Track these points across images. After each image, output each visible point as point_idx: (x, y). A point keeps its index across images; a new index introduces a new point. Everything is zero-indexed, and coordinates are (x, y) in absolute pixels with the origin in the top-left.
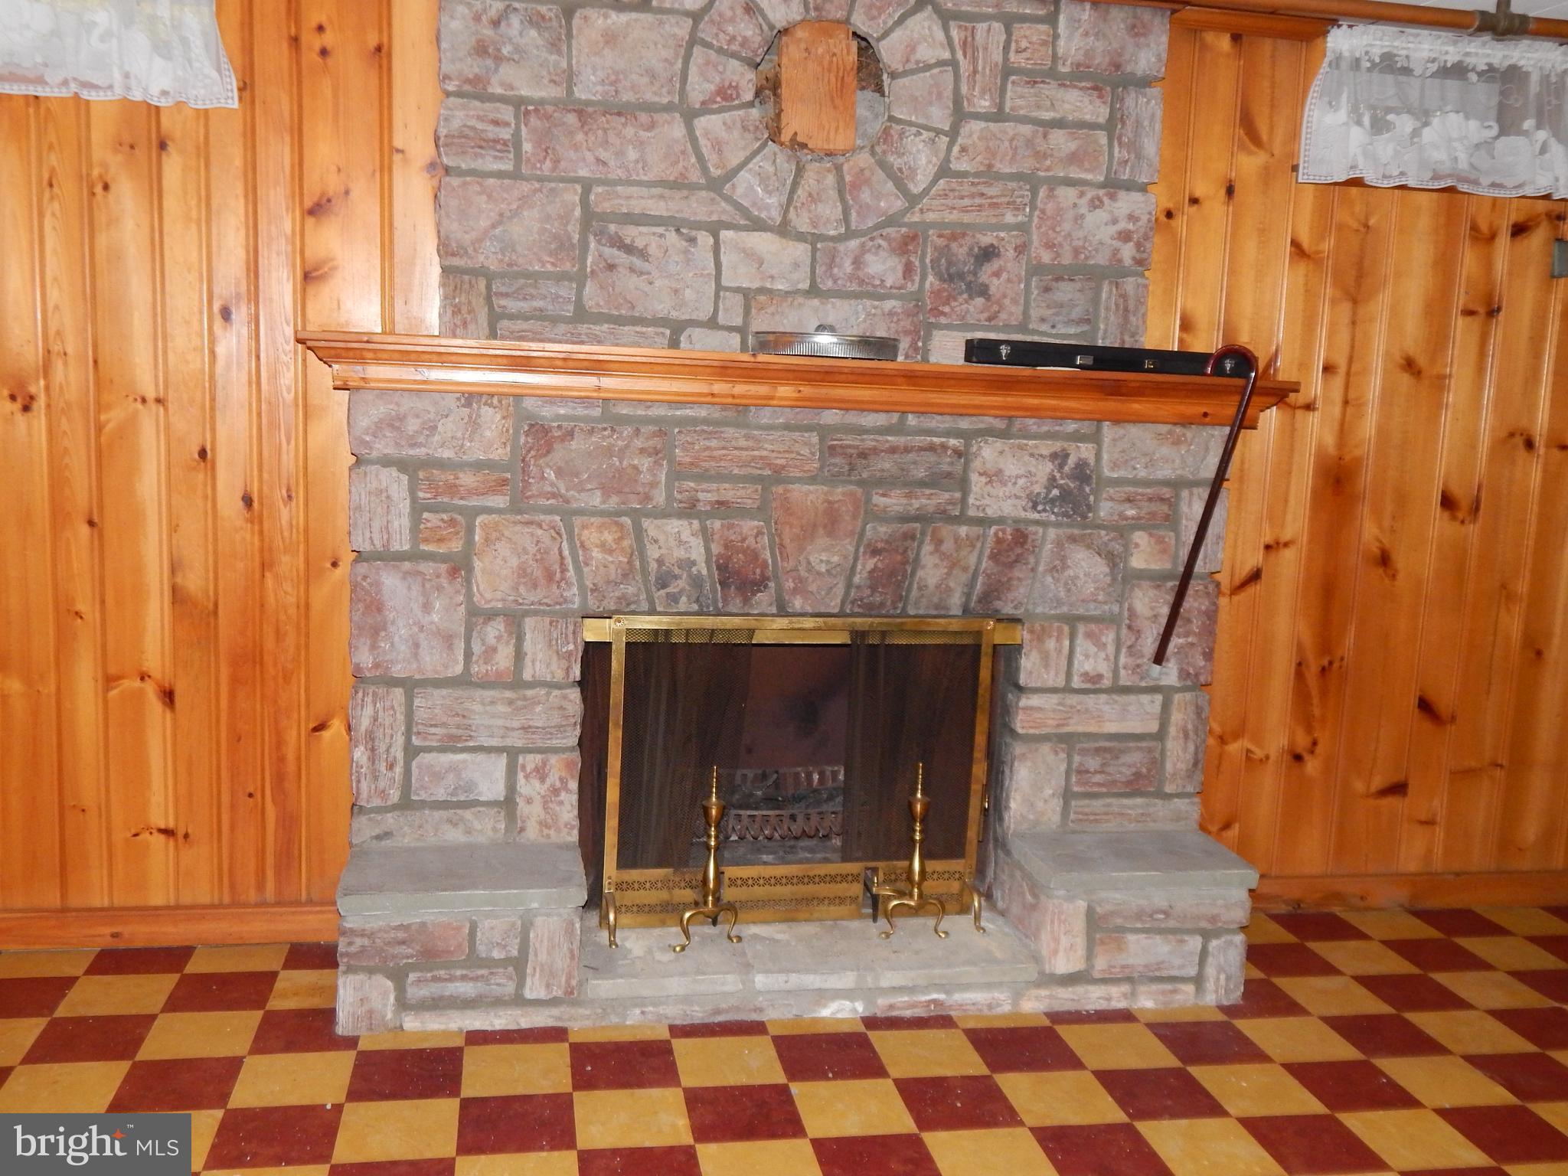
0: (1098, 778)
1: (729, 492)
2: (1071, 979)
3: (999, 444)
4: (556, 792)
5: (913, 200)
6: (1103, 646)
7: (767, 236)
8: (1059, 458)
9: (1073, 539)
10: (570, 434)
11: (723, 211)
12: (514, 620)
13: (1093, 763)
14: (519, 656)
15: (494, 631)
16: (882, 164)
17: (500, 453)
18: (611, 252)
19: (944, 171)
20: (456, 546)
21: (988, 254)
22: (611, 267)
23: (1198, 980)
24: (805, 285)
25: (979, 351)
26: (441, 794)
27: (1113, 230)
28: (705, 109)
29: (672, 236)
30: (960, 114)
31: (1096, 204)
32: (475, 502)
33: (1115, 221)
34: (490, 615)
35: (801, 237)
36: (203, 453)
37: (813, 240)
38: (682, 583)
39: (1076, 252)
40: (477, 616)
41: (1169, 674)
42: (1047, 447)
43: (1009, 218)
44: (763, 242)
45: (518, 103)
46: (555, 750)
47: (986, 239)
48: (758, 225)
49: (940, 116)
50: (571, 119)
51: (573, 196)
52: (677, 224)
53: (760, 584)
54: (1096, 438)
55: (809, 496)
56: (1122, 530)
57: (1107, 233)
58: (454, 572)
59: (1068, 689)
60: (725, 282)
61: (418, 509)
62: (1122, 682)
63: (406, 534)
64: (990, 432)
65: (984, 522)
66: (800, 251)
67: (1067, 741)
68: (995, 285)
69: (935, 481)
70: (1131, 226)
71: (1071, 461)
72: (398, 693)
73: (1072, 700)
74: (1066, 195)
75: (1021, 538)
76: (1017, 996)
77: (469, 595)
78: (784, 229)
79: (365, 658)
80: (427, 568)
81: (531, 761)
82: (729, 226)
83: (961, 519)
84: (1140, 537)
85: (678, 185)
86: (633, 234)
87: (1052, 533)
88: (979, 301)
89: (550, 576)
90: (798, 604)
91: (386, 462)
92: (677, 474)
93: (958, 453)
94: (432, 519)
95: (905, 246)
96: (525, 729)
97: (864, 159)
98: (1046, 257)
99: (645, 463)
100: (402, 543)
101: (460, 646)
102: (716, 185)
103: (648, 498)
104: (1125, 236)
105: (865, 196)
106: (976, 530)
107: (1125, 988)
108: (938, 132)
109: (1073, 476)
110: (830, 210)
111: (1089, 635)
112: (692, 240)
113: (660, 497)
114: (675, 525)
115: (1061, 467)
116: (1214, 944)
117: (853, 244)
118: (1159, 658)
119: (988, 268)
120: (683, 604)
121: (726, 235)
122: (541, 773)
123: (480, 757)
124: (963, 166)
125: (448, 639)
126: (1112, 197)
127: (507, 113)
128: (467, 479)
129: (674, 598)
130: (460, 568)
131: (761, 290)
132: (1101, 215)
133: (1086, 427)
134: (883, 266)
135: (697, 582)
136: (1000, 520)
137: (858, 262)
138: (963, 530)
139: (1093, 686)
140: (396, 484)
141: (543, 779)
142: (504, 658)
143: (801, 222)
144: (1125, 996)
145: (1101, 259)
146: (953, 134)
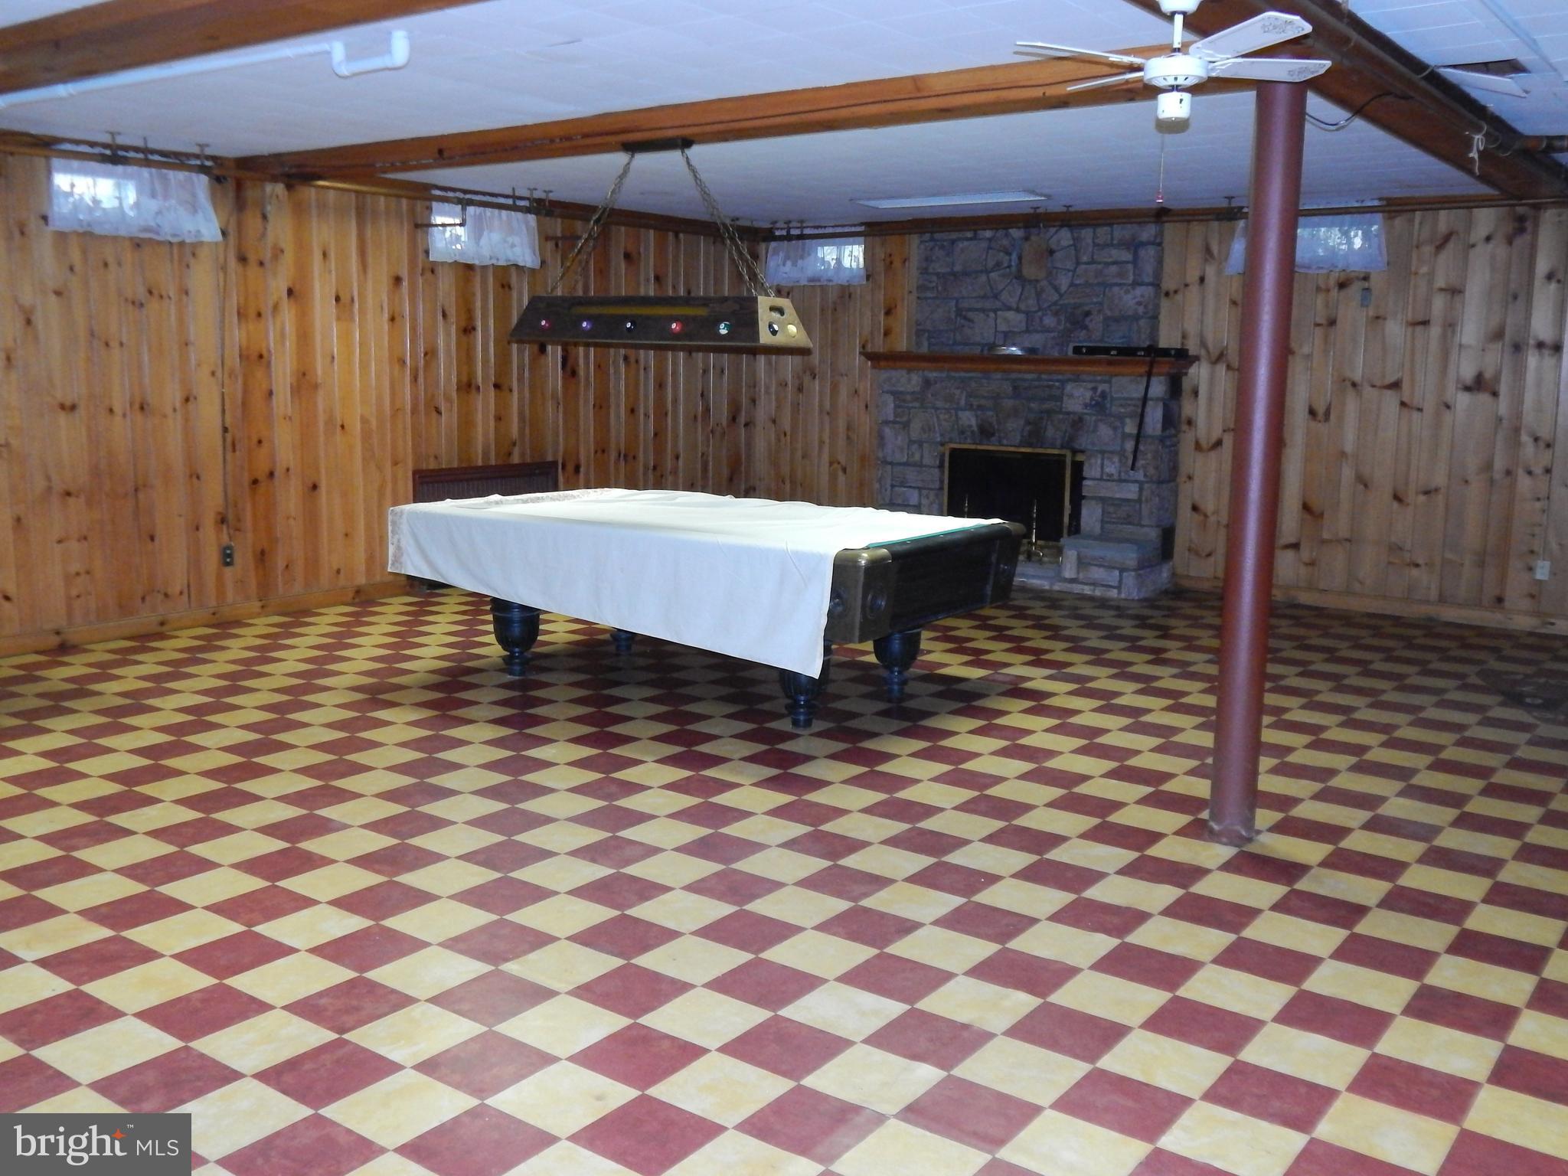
0: (1114, 516)
1: (983, 402)
2: (1072, 581)
3: (1074, 385)
4: (932, 504)
5: (1061, 295)
6: (1113, 463)
7: (1012, 312)
8: (1094, 389)
9: (1101, 420)
10: (936, 383)
11: (998, 304)
12: (920, 444)
13: (1111, 509)
14: (922, 457)
15: (915, 447)
16: (1051, 284)
17: (917, 389)
18: (962, 321)
19: (1072, 285)
20: (905, 419)
21: (1088, 314)
22: (963, 326)
23: (1119, 588)
24: (1024, 329)
25: (1077, 350)
26: (900, 502)
27: (1134, 301)
28: (992, 270)
29: (982, 315)
30: (1078, 263)
31: (1127, 292)
32: (910, 405)
33: (1135, 298)
34: (914, 442)
35: (1023, 312)
36: (856, 392)
37: (1027, 313)
38: (969, 433)
39: (1121, 311)
40: (911, 442)
41: (1139, 475)
42: (1090, 385)
43: (1095, 300)
44: (1010, 315)
45: (938, 274)
46: (931, 489)
47: (1087, 308)
48: (1010, 309)
49: (1070, 265)
50: (952, 278)
51: (953, 303)
52: (983, 310)
53: (993, 435)
54: (1109, 382)
55: (1008, 403)
56: (1121, 418)
57: (1132, 303)
58: (904, 428)
59: (1101, 479)
60: (998, 329)
61: (896, 407)
62: (1123, 478)
63: (892, 415)
64: (1069, 380)
65: (1068, 413)
66: (1021, 317)
67: (1102, 500)
68: (1091, 326)
69: (1052, 398)
70: (1142, 300)
71: (1099, 390)
72: (889, 467)
73: (1102, 483)
74: (1116, 289)
75: (1081, 420)
76: (1052, 584)
77: (909, 434)
78: (1018, 310)
79: (880, 455)
80: (897, 426)
81: (924, 492)
82: (1000, 310)
83: (1060, 412)
84: (1128, 420)
85: (984, 297)
86: (970, 315)
87: (1094, 418)
88: (1084, 331)
89: (930, 430)
90: (1005, 442)
91: (887, 392)
92: (969, 395)
93: (1059, 388)
94: (899, 410)
95: (1056, 314)
96: (923, 481)
97: (1044, 283)
98: (1109, 313)
99: (958, 392)
100: (891, 418)
101: (906, 451)
102: (996, 296)
103: (958, 403)
104: (1139, 303)
105: (1044, 296)
106: (1066, 416)
107: (1092, 587)
108: (1069, 271)
109: (1099, 396)
110: (1032, 302)
111: (1108, 458)
112: (988, 316)
113: (963, 403)
114: (967, 413)
115: (1095, 393)
116: (1125, 574)
117: (1040, 313)
118: (1133, 468)
119: (1088, 320)
120: (969, 441)
121: (999, 313)
122: (927, 497)
123: (911, 490)
124: (1078, 282)
125: (901, 449)
126: (1134, 289)
127: (934, 278)
128: (908, 397)
129: (966, 438)
130: (906, 426)
131: (1010, 331)
132: (1130, 296)
133: (1107, 378)
134: (1049, 321)
135: (973, 432)
136: (1074, 413)
137: (1041, 319)
138: (1061, 416)
139: (1110, 478)
140: (890, 399)
141: (928, 498)
142: (917, 457)
143: (1023, 307)
144: (1090, 590)
145: (1130, 313)
146: (1074, 271)
